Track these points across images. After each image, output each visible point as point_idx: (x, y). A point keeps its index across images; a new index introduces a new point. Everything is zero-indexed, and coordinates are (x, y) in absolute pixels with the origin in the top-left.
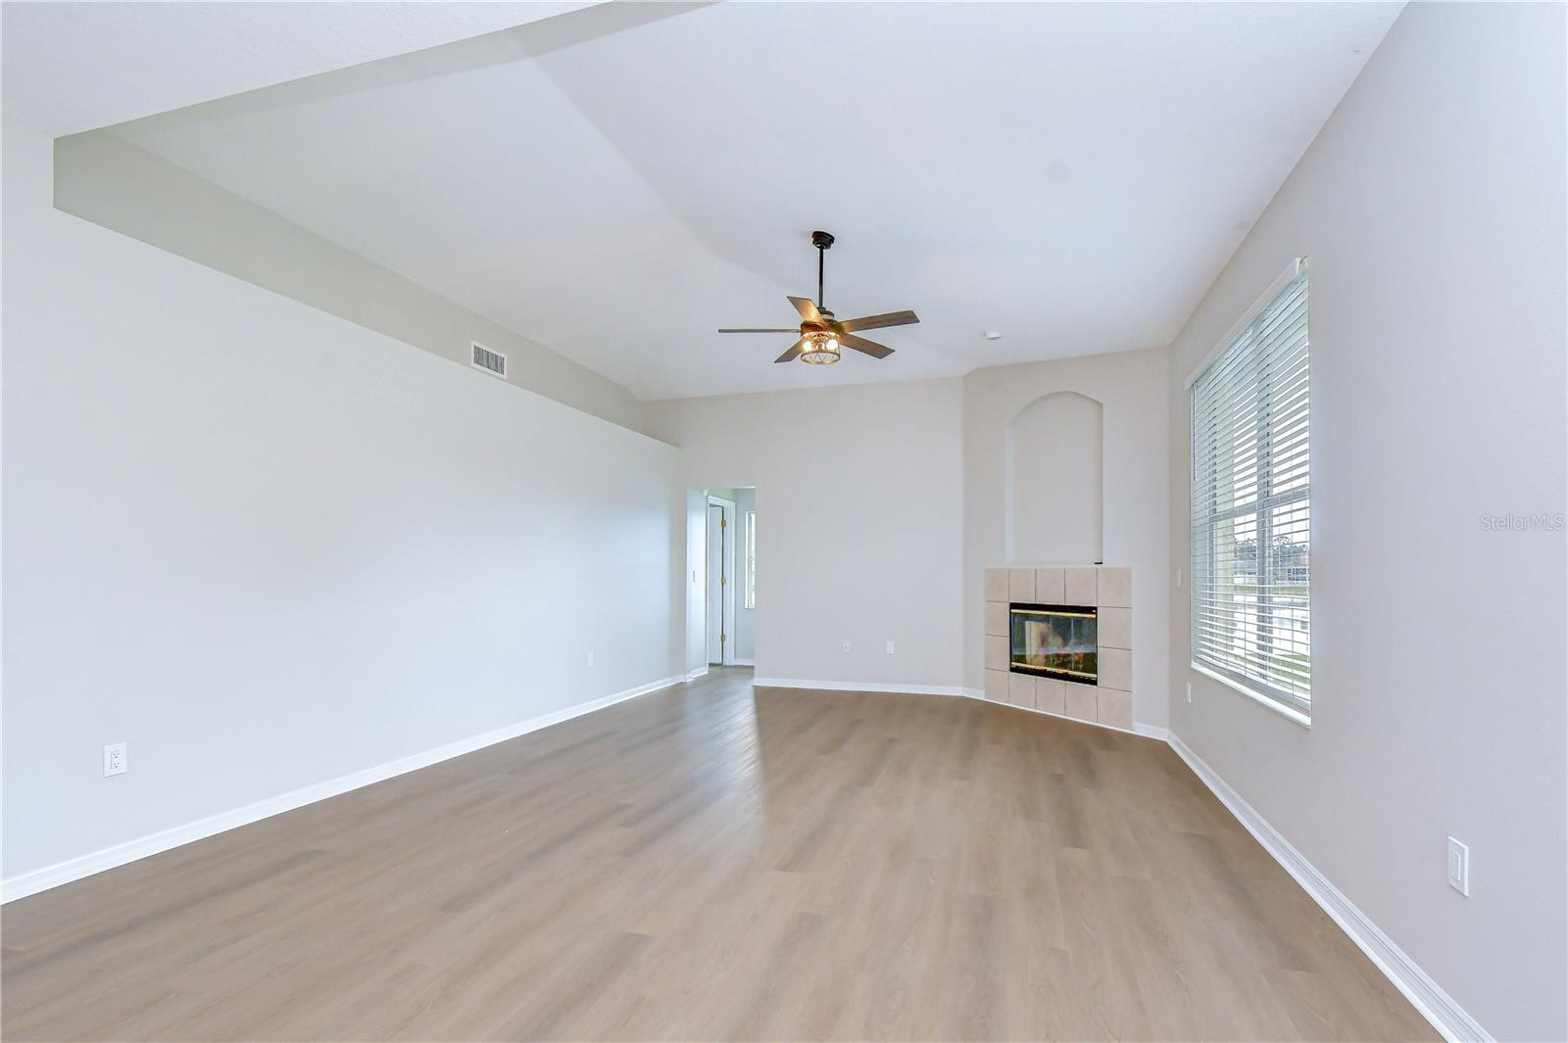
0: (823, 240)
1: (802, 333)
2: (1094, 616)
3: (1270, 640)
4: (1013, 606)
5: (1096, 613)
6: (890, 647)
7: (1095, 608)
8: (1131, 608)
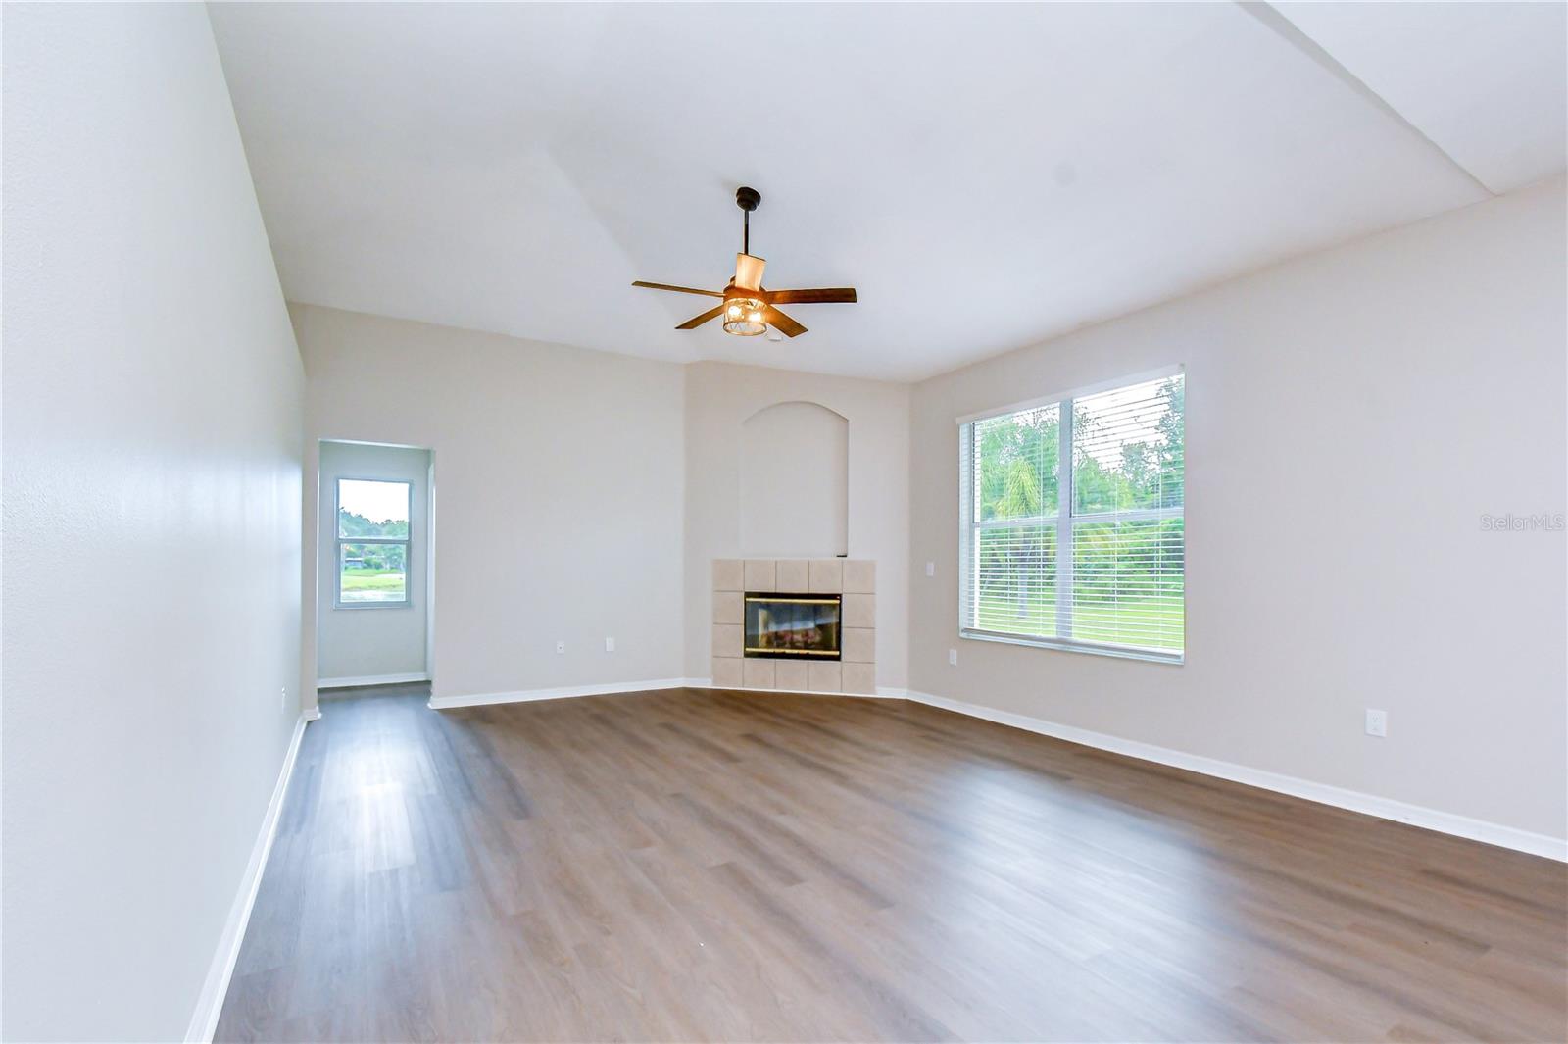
0: (749, 197)
1: (726, 299)
2: (838, 602)
3: (1070, 616)
4: (748, 595)
5: (840, 599)
6: (610, 643)
7: (840, 595)
8: (873, 594)
